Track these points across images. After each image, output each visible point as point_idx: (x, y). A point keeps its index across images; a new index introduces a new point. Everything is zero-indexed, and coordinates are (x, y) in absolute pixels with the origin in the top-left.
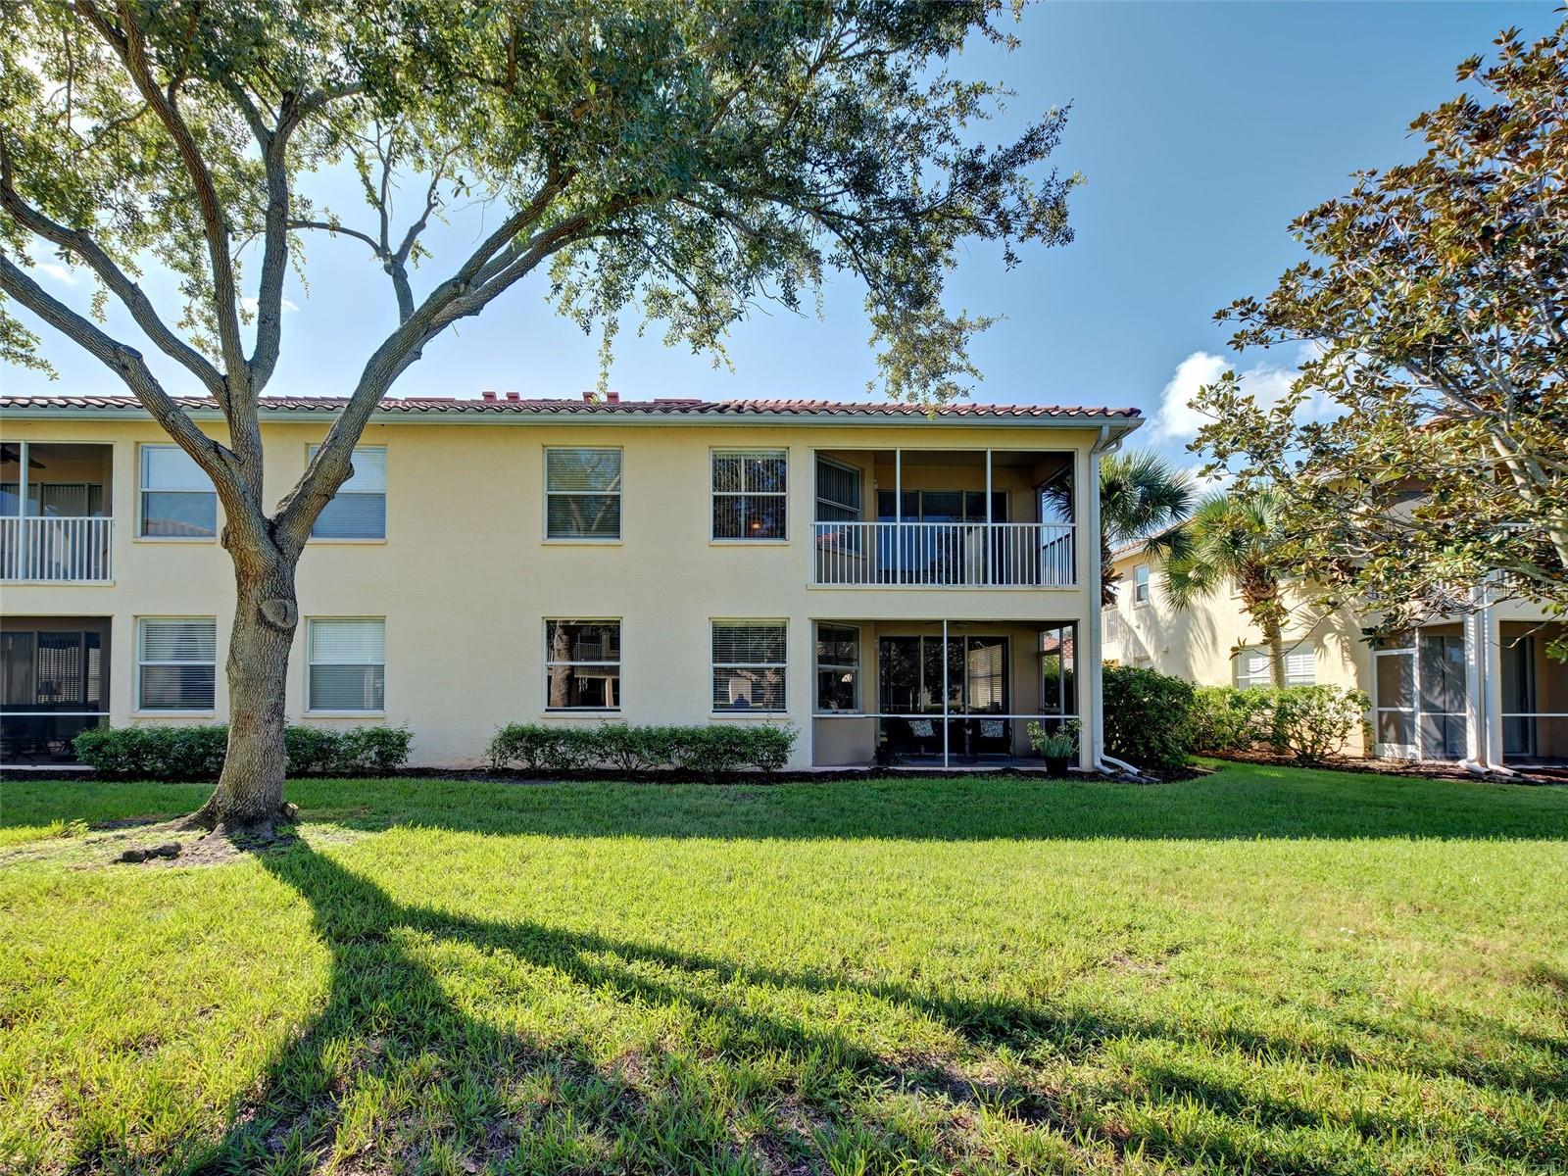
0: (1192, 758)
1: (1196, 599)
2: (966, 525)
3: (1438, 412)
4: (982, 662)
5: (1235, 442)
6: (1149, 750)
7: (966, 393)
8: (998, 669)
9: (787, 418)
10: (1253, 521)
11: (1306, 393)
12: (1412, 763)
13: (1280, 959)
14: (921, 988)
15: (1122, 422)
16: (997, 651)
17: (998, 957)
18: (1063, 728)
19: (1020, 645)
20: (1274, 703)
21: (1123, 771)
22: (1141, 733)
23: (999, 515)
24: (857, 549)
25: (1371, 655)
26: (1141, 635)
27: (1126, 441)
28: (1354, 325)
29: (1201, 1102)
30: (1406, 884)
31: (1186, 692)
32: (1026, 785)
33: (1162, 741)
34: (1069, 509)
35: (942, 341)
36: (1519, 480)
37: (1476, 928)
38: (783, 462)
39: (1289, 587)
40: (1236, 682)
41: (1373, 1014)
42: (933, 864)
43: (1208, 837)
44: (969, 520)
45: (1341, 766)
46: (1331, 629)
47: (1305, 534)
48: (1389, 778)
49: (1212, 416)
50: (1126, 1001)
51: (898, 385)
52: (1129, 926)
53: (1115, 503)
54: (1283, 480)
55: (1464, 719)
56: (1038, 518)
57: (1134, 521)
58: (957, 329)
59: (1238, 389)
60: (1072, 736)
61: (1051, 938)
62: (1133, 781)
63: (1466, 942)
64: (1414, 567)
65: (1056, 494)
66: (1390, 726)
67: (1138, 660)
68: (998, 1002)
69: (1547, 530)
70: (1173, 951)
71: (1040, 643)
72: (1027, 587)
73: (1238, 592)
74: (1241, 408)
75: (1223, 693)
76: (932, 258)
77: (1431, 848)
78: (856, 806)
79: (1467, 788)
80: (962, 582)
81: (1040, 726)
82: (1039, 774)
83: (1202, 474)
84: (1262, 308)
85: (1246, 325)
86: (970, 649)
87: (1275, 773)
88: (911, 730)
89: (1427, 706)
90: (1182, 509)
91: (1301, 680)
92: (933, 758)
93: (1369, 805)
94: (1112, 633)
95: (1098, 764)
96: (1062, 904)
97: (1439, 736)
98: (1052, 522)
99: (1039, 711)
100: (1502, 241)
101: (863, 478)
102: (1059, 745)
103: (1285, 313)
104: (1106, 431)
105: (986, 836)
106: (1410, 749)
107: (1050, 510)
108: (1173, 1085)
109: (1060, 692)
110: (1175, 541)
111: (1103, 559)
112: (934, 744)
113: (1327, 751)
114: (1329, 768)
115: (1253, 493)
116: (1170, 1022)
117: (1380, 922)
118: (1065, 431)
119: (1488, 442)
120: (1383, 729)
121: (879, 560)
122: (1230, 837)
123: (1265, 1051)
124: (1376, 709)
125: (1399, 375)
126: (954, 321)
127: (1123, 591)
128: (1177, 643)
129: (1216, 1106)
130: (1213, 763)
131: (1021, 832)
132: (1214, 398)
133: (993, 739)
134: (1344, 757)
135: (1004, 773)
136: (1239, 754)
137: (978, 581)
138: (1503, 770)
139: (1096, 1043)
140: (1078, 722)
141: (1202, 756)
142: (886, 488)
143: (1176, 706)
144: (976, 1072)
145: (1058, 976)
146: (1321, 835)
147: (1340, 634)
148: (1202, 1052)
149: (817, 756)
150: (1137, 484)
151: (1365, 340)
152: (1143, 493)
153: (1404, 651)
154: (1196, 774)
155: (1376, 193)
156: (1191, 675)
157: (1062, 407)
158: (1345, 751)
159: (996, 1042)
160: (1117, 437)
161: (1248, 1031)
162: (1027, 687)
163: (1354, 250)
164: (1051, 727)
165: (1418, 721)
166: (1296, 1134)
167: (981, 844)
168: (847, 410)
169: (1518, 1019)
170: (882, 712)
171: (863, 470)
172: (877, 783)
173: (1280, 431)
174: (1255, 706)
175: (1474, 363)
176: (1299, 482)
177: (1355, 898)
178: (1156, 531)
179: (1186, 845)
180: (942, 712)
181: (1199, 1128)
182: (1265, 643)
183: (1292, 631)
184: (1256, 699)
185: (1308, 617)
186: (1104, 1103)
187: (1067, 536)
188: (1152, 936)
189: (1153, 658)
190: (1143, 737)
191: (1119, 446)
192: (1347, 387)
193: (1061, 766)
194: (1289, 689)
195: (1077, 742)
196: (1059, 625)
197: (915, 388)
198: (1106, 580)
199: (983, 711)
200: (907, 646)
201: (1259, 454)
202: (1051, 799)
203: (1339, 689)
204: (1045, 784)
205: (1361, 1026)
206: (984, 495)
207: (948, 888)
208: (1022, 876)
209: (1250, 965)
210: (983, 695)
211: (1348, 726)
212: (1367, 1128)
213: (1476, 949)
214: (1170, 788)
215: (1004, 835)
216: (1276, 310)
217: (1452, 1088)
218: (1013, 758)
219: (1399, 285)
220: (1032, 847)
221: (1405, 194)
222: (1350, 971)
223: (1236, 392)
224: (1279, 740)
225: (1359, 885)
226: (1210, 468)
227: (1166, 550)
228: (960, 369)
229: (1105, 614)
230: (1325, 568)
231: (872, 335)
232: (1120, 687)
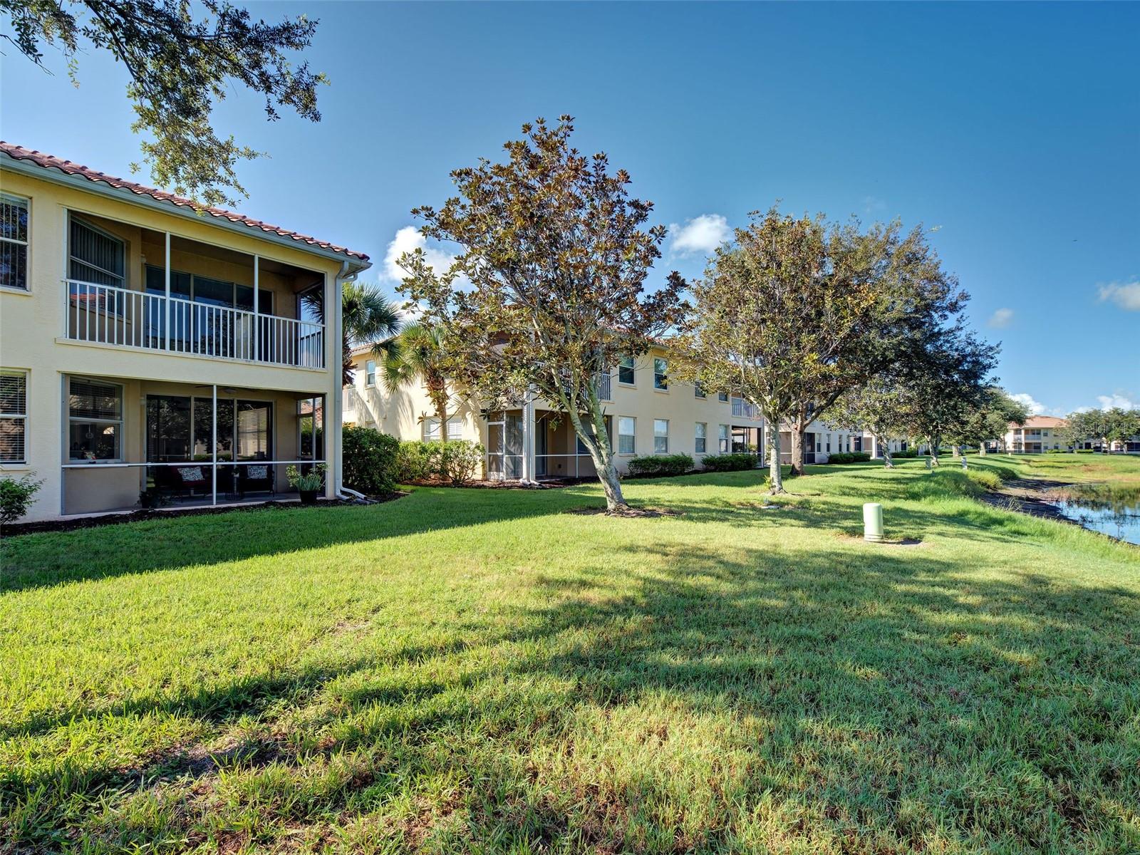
0: (398, 486)
1: (402, 387)
2: (236, 311)
3: (513, 300)
4: (250, 420)
5: (422, 292)
6: (373, 482)
7: (233, 204)
8: (264, 426)
9: (29, 168)
10: (433, 342)
11: (457, 273)
12: (502, 482)
13: (434, 600)
14: (170, 693)
15: (357, 262)
16: (263, 412)
17: (248, 648)
18: (314, 469)
19: (282, 409)
20: (442, 451)
21: (355, 497)
22: (367, 471)
23: (266, 307)
24: (120, 312)
25: (486, 423)
26: (370, 406)
27: (360, 275)
28: (479, 242)
29: (382, 702)
30: (494, 545)
31: (395, 444)
32: (283, 513)
33: (380, 476)
34: (321, 313)
35: (210, 153)
36: (542, 342)
37: (520, 562)
38: (24, 211)
39: (450, 383)
40: (423, 438)
41: (475, 619)
42: (194, 586)
43: (402, 534)
44: (238, 307)
45: (472, 485)
46: (470, 409)
47: (457, 354)
48: (491, 490)
49: (409, 274)
50: (342, 652)
51: (165, 177)
52: (349, 601)
53: (353, 316)
54: (446, 320)
55: (522, 458)
56: (298, 316)
57: (366, 331)
58: (226, 148)
59: (424, 260)
60: (321, 475)
61: (293, 622)
62: (360, 504)
63: (515, 570)
64: (502, 379)
65: (312, 302)
66: (493, 463)
67: (368, 423)
68: (243, 684)
69: (550, 367)
70: (375, 611)
71: (298, 408)
72: (287, 366)
73: (425, 384)
74: (426, 273)
75: (416, 445)
76: (201, 80)
77: (506, 525)
78: (113, 547)
79: (522, 493)
80: (232, 355)
81: (297, 469)
82: (295, 504)
83: (404, 308)
84: (437, 216)
85: (428, 223)
86: (240, 409)
87: (441, 492)
88: (181, 476)
89: (509, 452)
90: (395, 328)
91: (455, 437)
92: (203, 498)
93: (482, 506)
94: (351, 404)
95: (339, 493)
96: (305, 596)
97: (512, 467)
98: (308, 322)
99: (297, 458)
100: (537, 222)
101: (128, 249)
102: (311, 482)
103: (448, 223)
104: (346, 265)
105: (246, 555)
106: (501, 474)
107: (307, 311)
108: (365, 698)
109: (312, 444)
110: (390, 348)
111: (344, 353)
112: (202, 488)
113: (466, 477)
114: (467, 487)
115: (431, 325)
116: (369, 657)
117: (482, 568)
118: (318, 257)
119: (531, 320)
120: (490, 464)
121: (147, 327)
122: (414, 532)
123: (421, 657)
124: (488, 453)
125: (498, 276)
126: (223, 142)
127: (359, 377)
128: (391, 414)
129: (392, 701)
130: (409, 488)
131: (275, 548)
132: (411, 262)
133: (258, 480)
134: (473, 480)
135: (266, 506)
136: (424, 482)
137: (246, 357)
138: (536, 483)
139: (319, 689)
140: (326, 466)
141: (404, 484)
142: (155, 264)
143: (389, 454)
144: (218, 745)
145: (295, 648)
146: (460, 525)
147: (473, 412)
148: (387, 670)
149: (66, 508)
150: (368, 306)
151: (483, 252)
152: (371, 313)
153: (500, 423)
154: (400, 495)
155: (489, 174)
156: (399, 434)
157: (316, 239)
158: (475, 477)
159: (239, 715)
160: (354, 271)
161: (413, 648)
162: (286, 439)
163: (480, 201)
164: (305, 470)
165: (504, 460)
166: (433, 700)
167: (241, 563)
168: (109, 182)
169: (532, 604)
170: (148, 461)
171: (129, 243)
172: (140, 525)
173: (445, 292)
174: (432, 453)
175: (526, 279)
176: (454, 323)
177: (472, 557)
178: (380, 340)
179: (390, 541)
180: (212, 461)
181: (380, 719)
182: (436, 415)
183: (451, 408)
184: (433, 448)
185: (459, 402)
186: (320, 728)
187: (319, 333)
188: (364, 604)
189: (377, 422)
190: (368, 474)
191: (356, 278)
192: (476, 276)
193: (311, 497)
194: (449, 442)
195: (324, 479)
196: (314, 396)
197: (183, 185)
198: (347, 367)
199: (251, 459)
200: (179, 404)
201: (434, 302)
202: (302, 521)
203: (472, 443)
204: (299, 511)
205: (468, 627)
206: (253, 290)
207: (206, 603)
208: (274, 581)
209: (418, 607)
210: (251, 446)
211: (476, 464)
212: (467, 683)
213: (519, 574)
214: (384, 506)
215: (261, 553)
216: (443, 220)
217: (504, 646)
218: (275, 493)
219: (498, 228)
220: (283, 559)
221: (502, 180)
222: (466, 598)
223: (422, 262)
224: (444, 472)
225: (474, 549)
226: (408, 305)
227: (385, 353)
228: (228, 182)
229: (346, 392)
230: (465, 374)
231: (136, 122)
232: (355, 441)
